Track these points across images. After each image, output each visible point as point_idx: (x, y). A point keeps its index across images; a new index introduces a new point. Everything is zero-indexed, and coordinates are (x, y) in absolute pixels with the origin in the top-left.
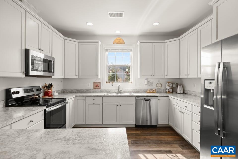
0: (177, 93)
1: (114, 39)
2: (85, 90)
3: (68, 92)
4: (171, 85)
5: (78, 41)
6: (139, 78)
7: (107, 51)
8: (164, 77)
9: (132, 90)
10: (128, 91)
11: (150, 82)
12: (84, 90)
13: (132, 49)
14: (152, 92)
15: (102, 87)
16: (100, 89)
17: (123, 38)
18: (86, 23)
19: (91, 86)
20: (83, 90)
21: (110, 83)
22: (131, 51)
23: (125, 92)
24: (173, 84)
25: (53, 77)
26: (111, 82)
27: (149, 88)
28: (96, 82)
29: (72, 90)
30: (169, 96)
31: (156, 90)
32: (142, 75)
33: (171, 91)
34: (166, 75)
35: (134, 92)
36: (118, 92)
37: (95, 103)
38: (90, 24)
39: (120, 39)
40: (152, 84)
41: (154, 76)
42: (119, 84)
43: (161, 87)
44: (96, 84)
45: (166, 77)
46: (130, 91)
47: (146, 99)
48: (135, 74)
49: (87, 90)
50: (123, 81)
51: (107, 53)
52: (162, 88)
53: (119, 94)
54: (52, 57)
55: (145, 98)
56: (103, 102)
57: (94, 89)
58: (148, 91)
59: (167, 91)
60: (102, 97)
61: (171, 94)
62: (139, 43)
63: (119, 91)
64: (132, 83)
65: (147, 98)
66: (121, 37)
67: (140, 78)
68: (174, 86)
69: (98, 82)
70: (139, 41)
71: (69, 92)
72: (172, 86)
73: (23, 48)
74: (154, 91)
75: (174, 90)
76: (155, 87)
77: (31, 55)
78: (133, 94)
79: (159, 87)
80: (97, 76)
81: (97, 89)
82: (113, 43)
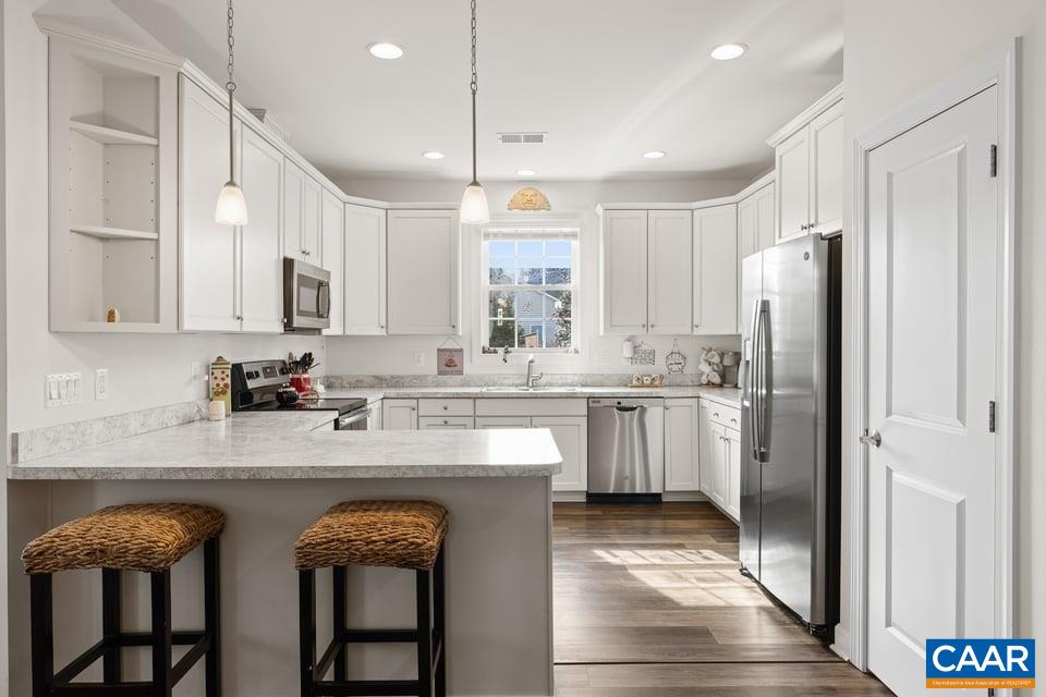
0: (736, 386)
1: (510, 194)
2: (408, 377)
3: (345, 384)
4: (716, 359)
5: (385, 204)
6: (602, 333)
7: (487, 235)
8: (689, 332)
9: (576, 378)
10: (564, 381)
11: (644, 347)
12: (402, 377)
13: (578, 230)
14: (648, 382)
15: (468, 368)
16: (460, 373)
17: (543, 191)
18: (423, 154)
19: (428, 364)
20: (398, 377)
21: (495, 352)
22: (574, 236)
23: (551, 385)
24: (722, 355)
25: (325, 332)
26: (501, 350)
27: (638, 369)
28: (446, 350)
29: (360, 378)
30: (701, 394)
31: (662, 377)
32: (610, 324)
33: (717, 380)
34: (695, 323)
35: (583, 386)
36: (528, 385)
37: (451, 421)
38: (433, 156)
39: (532, 192)
40: (650, 357)
41: (652, 326)
42: (531, 357)
43: (683, 367)
44: (446, 356)
45: (697, 332)
46: (569, 381)
47: (622, 405)
48: (587, 320)
49: (416, 377)
50: (544, 346)
51: (485, 244)
52: (687, 370)
53: (531, 391)
54: (321, 270)
55: (619, 403)
56: (475, 417)
57: (440, 373)
58: (635, 383)
59: (704, 380)
60: (475, 398)
61: (717, 391)
62: (599, 210)
63: (531, 380)
64: (577, 352)
65: (625, 403)
66: (536, 187)
67: (604, 336)
68: (728, 361)
69: (456, 350)
70: (599, 206)
71: (349, 383)
72: (721, 362)
73: (282, 258)
74: (657, 383)
75: (728, 377)
76: (660, 367)
77: (299, 275)
78: (578, 390)
79: (675, 367)
80: (454, 327)
81: (452, 373)
82: (510, 209)
